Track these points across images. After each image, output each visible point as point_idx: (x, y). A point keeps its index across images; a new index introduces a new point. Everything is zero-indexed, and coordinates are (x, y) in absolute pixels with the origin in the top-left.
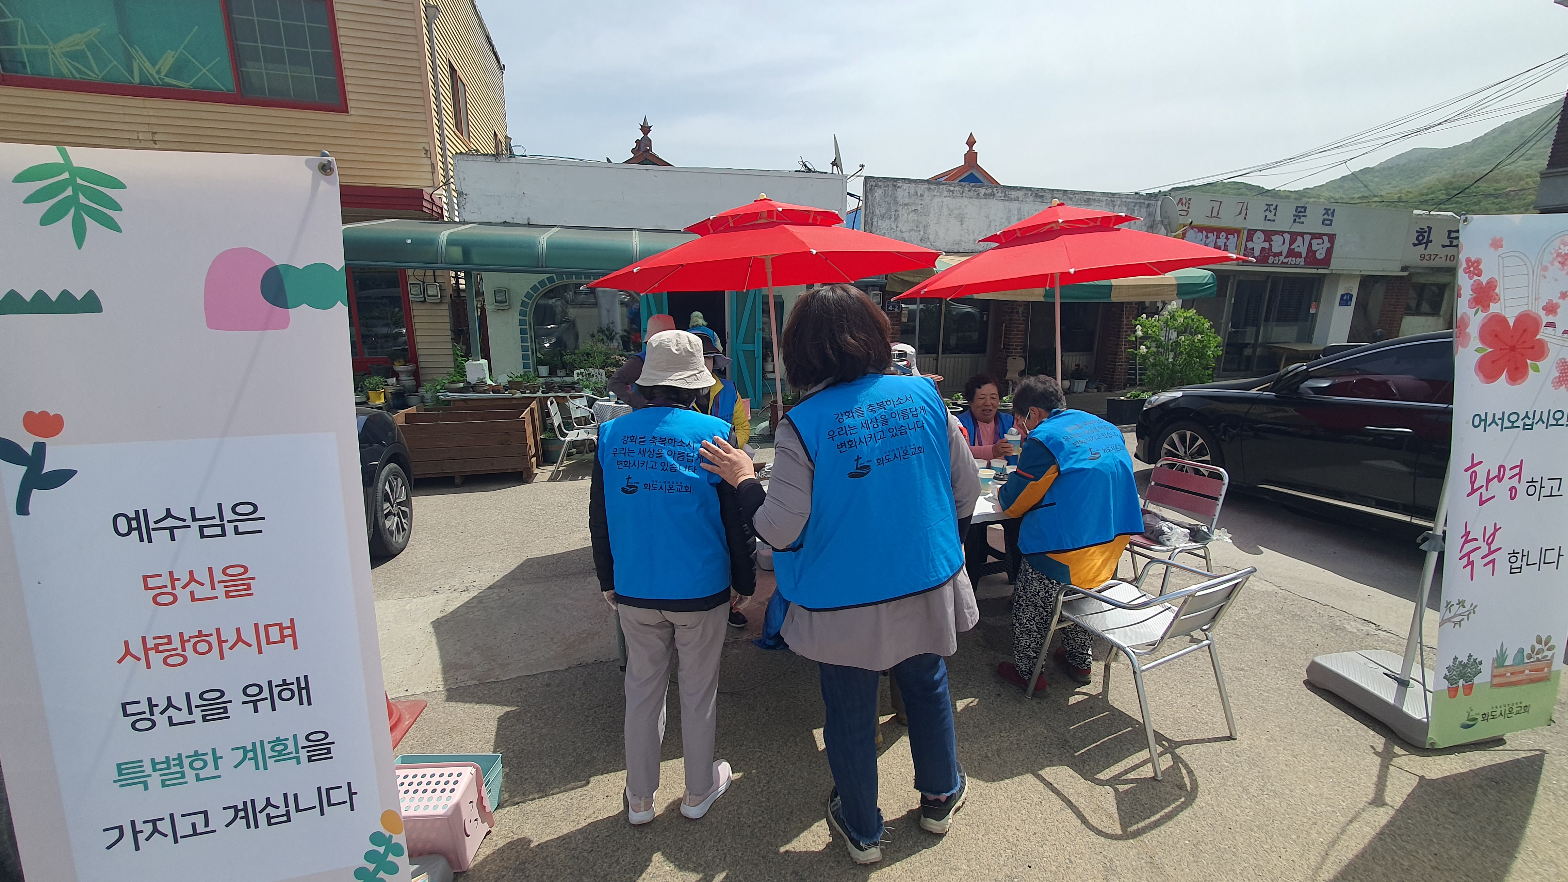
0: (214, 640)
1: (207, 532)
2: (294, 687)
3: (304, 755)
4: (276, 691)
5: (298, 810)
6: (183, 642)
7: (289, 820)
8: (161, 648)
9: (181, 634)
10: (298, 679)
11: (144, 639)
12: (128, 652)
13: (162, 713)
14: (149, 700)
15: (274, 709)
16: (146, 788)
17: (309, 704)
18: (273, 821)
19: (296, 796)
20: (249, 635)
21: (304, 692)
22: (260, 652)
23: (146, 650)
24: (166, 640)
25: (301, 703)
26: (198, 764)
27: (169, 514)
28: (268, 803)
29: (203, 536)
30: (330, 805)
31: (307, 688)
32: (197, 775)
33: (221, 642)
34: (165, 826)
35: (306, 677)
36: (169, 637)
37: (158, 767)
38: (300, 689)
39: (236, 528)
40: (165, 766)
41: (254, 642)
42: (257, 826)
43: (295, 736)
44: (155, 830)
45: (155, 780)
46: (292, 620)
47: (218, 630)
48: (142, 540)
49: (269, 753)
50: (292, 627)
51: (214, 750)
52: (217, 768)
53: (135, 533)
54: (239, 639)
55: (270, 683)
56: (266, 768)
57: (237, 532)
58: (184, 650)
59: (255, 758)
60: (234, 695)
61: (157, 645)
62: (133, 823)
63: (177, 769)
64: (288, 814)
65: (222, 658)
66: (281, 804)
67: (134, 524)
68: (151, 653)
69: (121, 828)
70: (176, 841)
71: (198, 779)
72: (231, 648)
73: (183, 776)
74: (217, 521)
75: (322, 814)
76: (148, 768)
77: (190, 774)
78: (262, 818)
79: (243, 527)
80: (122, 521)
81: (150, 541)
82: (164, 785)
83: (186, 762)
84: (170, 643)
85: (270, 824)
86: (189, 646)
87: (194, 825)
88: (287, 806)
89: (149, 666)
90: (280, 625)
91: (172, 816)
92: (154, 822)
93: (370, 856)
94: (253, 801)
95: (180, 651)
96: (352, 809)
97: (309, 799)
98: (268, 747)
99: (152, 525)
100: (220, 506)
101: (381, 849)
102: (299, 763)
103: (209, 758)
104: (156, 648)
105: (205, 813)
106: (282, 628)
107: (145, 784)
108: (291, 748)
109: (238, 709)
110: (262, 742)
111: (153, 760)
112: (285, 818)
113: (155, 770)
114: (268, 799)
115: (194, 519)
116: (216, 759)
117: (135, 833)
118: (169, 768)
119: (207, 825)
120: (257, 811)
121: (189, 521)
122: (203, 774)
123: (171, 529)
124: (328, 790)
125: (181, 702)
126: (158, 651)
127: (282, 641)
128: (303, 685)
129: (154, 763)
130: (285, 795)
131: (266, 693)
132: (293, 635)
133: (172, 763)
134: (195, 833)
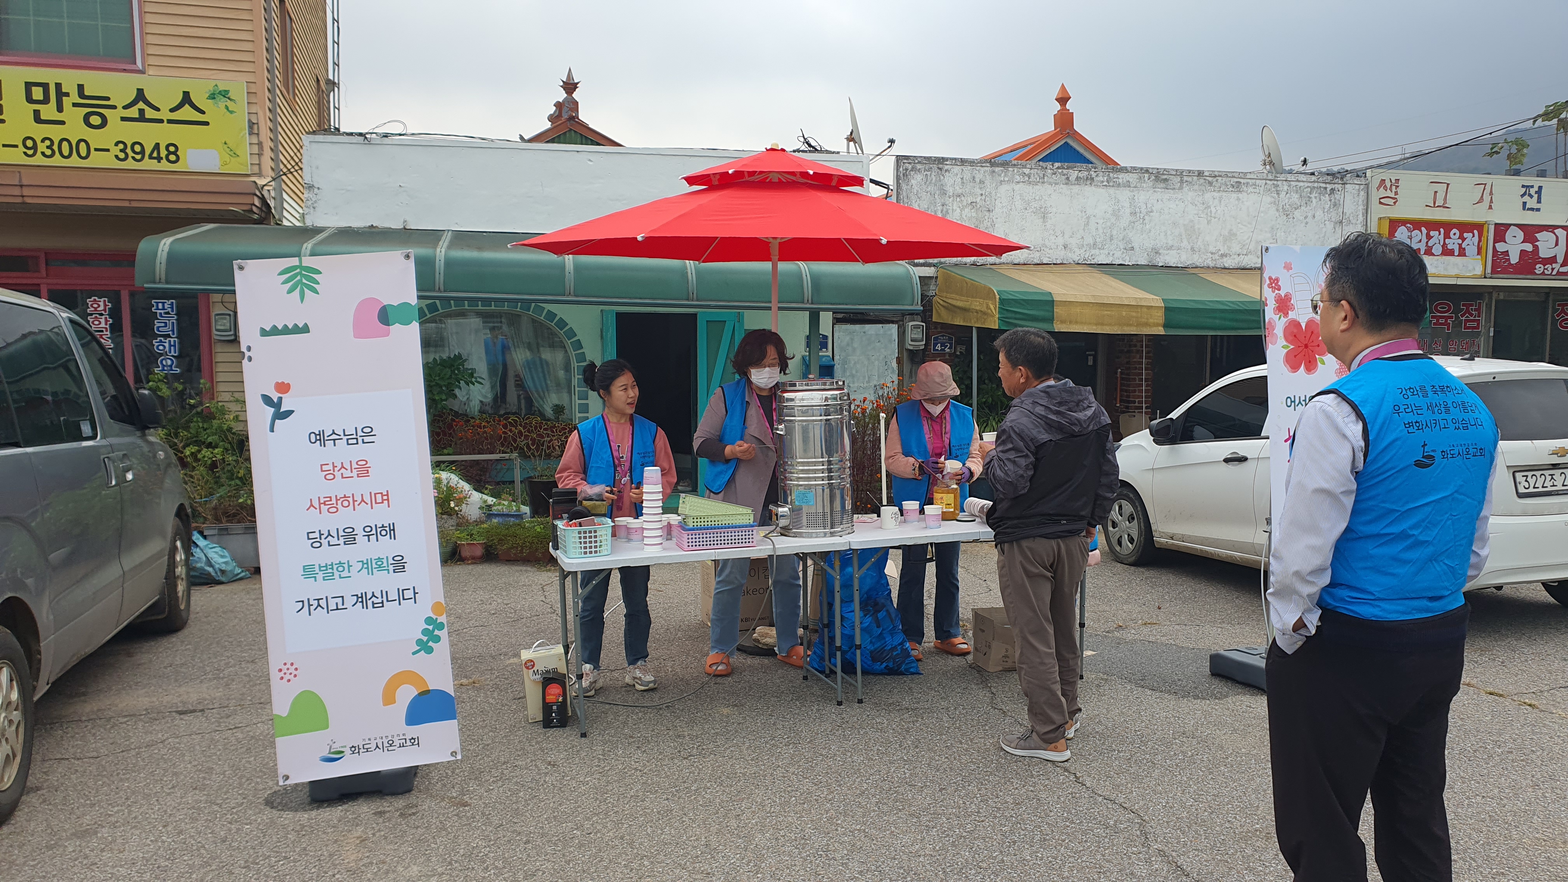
0: (351, 500)
1: (350, 442)
2: (387, 529)
3: (391, 568)
4: (379, 530)
5: (388, 601)
6: (337, 500)
7: (383, 606)
8: (327, 503)
9: (336, 496)
10: (389, 524)
11: (319, 498)
12: (312, 505)
13: (326, 538)
14: (320, 531)
15: (377, 541)
16: (316, 581)
17: (395, 539)
18: (375, 606)
19: (387, 592)
20: (367, 499)
21: (392, 532)
22: (372, 508)
23: (320, 504)
24: (329, 499)
25: (391, 538)
26: (341, 569)
27: (334, 433)
28: (373, 595)
29: (348, 444)
30: (404, 599)
31: (394, 530)
32: (340, 575)
33: (354, 501)
34: (323, 603)
35: (393, 524)
36: (330, 497)
37: (322, 569)
38: (390, 530)
39: (363, 440)
40: (324, 568)
41: (369, 502)
42: (367, 608)
43: (387, 557)
44: (319, 605)
45: (320, 576)
46: (387, 491)
47: (353, 495)
48: (321, 446)
49: (374, 566)
50: (387, 495)
51: (348, 561)
52: (349, 572)
53: (318, 442)
54: (363, 500)
55: (376, 526)
56: (372, 574)
57: (364, 442)
58: (337, 504)
59: (367, 568)
60: (359, 531)
61: (325, 502)
62: (308, 600)
63: (330, 571)
64: (382, 602)
65: (354, 510)
66: (379, 595)
67: (318, 437)
68: (322, 506)
69: (303, 601)
70: (328, 613)
71: (340, 577)
72: (359, 505)
73: (333, 576)
74: (354, 436)
75: (400, 604)
76: (317, 570)
77: (337, 574)
78: (370, 603)
79: (366, 439)
80: (313, 436)
81: (325, 446)
82: (324, 580)
83: (335, 567)
84: (331, 500)
85: (374, 607)
86: (339, 502)
87: (337, 604)
88: (382, 597)
89: (320, 513)
90: (382, 493)
91: (327, 597)
92: (318, 600)
93: (425, 632)
94: (366, 593)
95: (335, 505)
96: (415, 602)
97: (393, 595)
98: (374, 562)
99: (326, 438)
100: (356, 428)
101: (431, 628)
102: (389, 573)
103: (346, 566)
104: (324, 503)
105: (342, 597)
106: (383, 495)
107: (315, 577)
108: (385, 564)
109: (361, 539)
110: (371, 559)
111: (319, 565)
112: (381, 605)
113: (320, 571)
114: (373, 593)
115: (345, 435)
116: (349, 566)
117: (310, 605)
118: (327, 570)
119: (343, 605)
120: (368, 598)
121: (342, 436)
122: (343, 575)
123: (334, 440)
124: (403, 590)
125: (334, 533)
126: (325, 505)
127: (382, 503)
128: (392, 528)
129: (320, 566)
130: (382, 591)
131: (374, 532)
132: (388, 500)
133: (329, 567)
134: (337, 609)
